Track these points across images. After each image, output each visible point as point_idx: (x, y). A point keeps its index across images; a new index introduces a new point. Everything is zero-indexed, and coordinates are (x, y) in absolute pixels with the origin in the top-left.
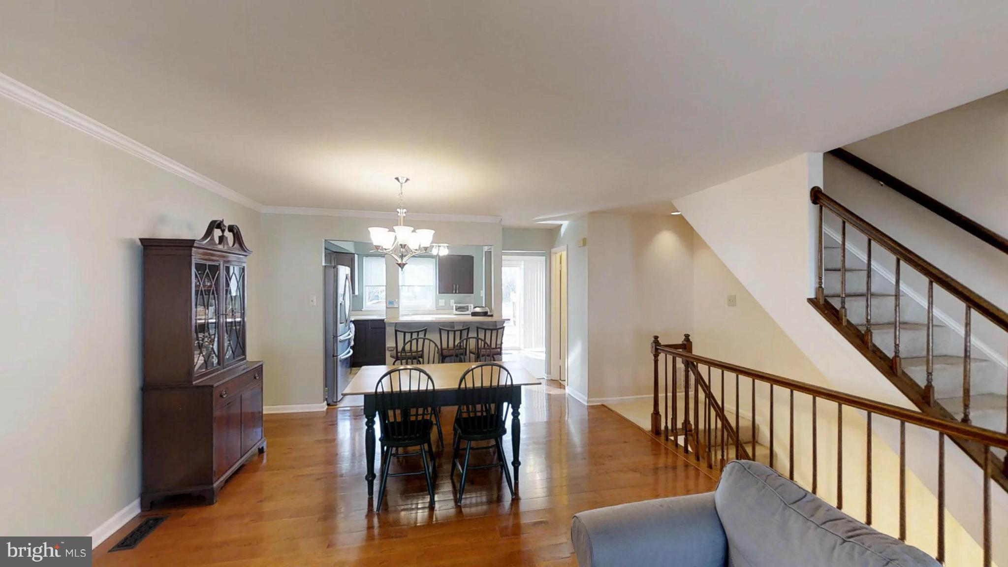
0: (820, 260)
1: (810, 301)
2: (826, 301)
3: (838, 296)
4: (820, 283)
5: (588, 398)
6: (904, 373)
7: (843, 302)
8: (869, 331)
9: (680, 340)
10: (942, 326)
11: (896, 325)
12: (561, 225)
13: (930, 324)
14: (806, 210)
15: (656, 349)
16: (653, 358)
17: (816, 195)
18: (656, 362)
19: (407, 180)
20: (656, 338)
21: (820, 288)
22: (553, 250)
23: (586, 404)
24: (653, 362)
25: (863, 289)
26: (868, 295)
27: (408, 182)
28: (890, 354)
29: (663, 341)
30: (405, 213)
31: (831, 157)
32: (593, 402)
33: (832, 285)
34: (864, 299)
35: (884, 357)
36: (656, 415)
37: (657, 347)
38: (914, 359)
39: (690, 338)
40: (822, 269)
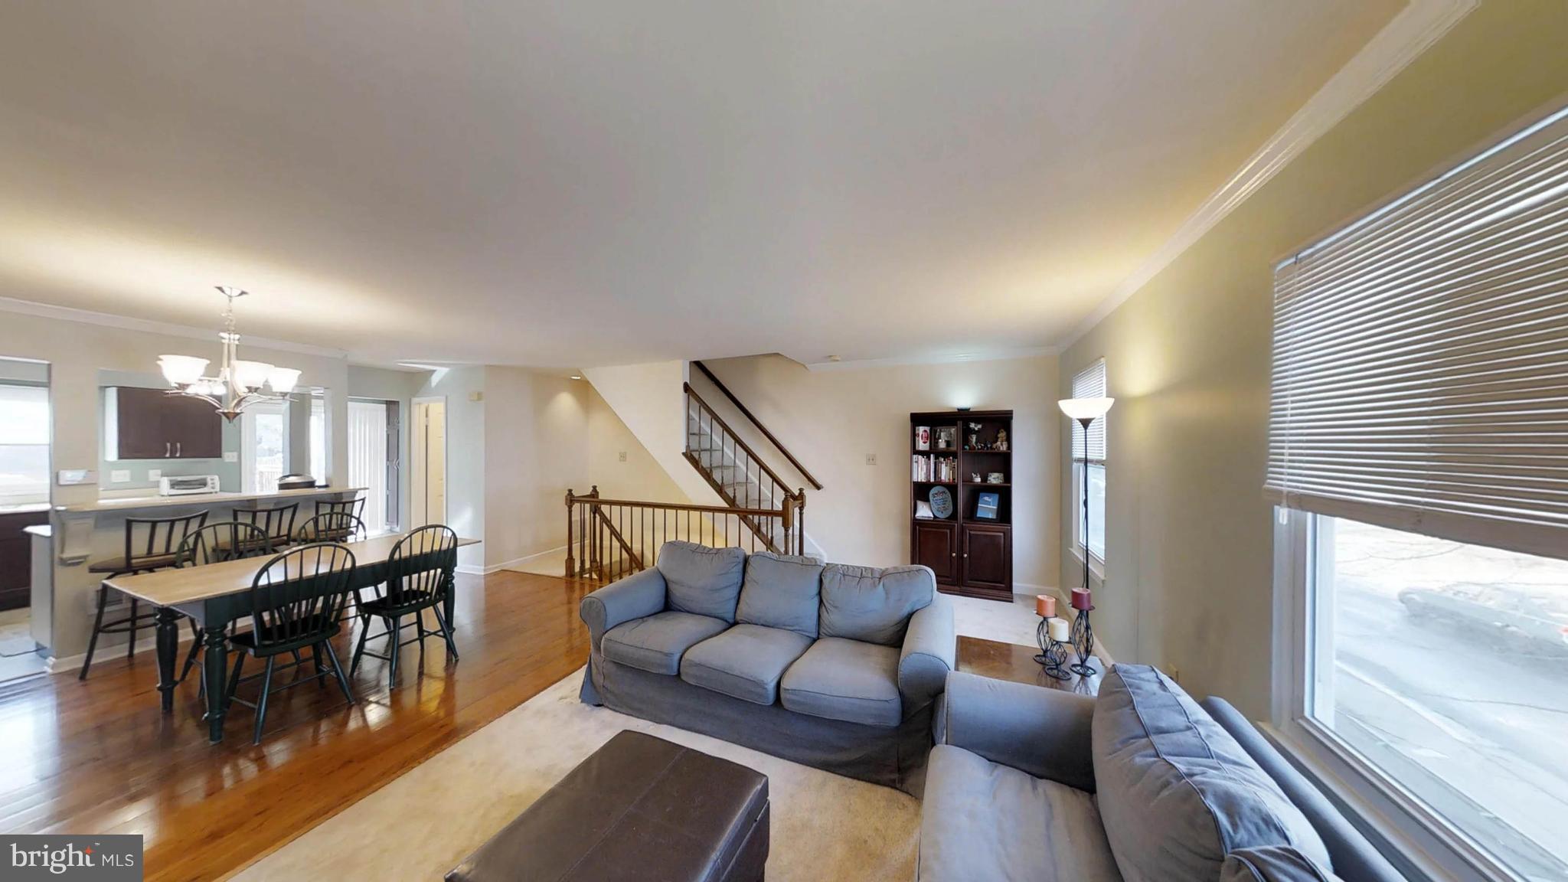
0: (688, 429)
1: (683, 454)
2: (691, 455)
3: (697, 451)
4: (688, 443)
5: (485, 566)
6: (726, 493)
7: (699, 455)
8: (711, 470)
9: (589, 491)
10: (739, 467)
11: (722, 467)
12: (434, 371)
13: (735, 466)
14: (681, 395)
15: (571, 501)
16: (567, 509)
17: (687, 388)
18: (570, 512)
19: (243, 293)
20: (570, 491)
21: (688, 446)
22: (415, 400)
23: (483, 574)
24: (567, 513)
25: (709, 447)
26: (711, 450)
27: (244, 296)
28: (720, 482)
29: (576, 493)
30: (239, 340)
31: (694, 365)
32: (490, 569)
33: (694, 446)
34: (709, 453)
35: (718, 485)
36: (570, 560)
37: (571, 499)
38: (729, 485)
39: (597, 489)
40: (689, 434)
